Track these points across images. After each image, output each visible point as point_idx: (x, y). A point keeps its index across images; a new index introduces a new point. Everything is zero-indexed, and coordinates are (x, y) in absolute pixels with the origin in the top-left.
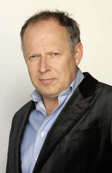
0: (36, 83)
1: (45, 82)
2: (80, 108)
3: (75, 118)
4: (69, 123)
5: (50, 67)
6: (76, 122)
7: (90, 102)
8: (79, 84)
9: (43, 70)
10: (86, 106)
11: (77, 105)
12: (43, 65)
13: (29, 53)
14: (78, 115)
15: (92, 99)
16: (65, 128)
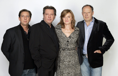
12: (87, 14)
13: (84, 12)
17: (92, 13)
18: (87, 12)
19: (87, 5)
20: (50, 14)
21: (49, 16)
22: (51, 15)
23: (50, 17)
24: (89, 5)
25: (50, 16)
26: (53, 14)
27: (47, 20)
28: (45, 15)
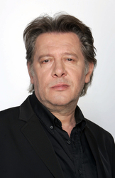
20: (58, 59)
22: (68, 65)
25: (63, 68)
26: (74, 55)
27: (47, 90)
28: (38, 65)
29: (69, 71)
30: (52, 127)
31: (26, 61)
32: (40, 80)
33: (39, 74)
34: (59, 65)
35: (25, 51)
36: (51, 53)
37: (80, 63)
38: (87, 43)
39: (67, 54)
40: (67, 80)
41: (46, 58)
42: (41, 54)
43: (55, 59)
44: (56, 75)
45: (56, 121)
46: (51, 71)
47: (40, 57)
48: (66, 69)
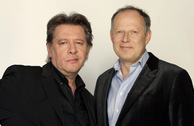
0: (118, 49)
1: (124, 49)
2: (149, 78)
3: (146, 85)
4: (142, 88)
5: (130, 40)
6: (147, 87)
7: (155, 73)
8: (146, 61)
9: (125, 40)
10: (153, 76)
11: (147, 75)
12: (126, 37)
13: (117, 29)
14: (148, 83)
15: (157, 72)
16: (139, 92)
17: (146, 35)
18: (127, 29)
19: (131, 8)
20: (72, 42)
21: (70, 49)
22: (78, 46)
23: (73, 51)
24: (136, 6)
25: (75, 48)
26: (83, 41)
27: (64, 62)
28: (58, 45)
29: (79, 51)
30: (62, 83)
31: (46, 42)
32: (58, 55)
33: (58, 51)
34: (73, 46)
35: (47, 36)
36: (67, 38)
37: (85, 45)
38: (88, 33)
39: (78, 40)
40: (78, 56)
41: (63, 41)
42: (60, 38)
43: (69, 42)
44: (71, 53)
45: (65, 80)
46: (67, 50)
47: (59, 41)
48: (78, 49)
